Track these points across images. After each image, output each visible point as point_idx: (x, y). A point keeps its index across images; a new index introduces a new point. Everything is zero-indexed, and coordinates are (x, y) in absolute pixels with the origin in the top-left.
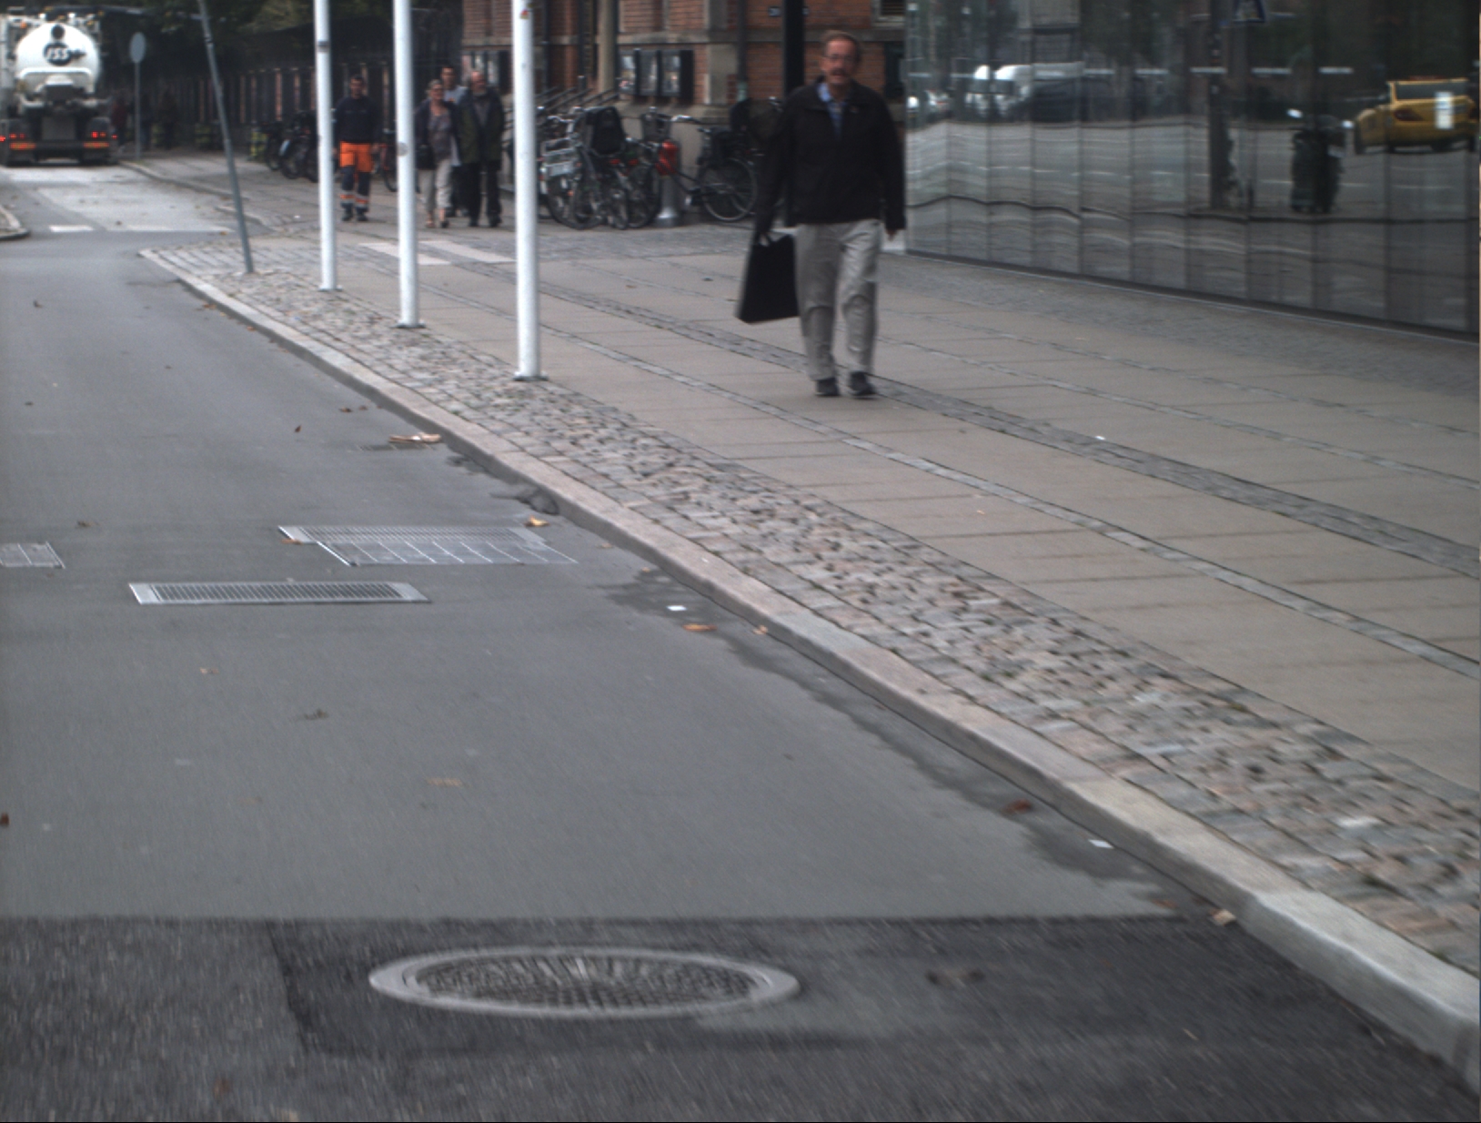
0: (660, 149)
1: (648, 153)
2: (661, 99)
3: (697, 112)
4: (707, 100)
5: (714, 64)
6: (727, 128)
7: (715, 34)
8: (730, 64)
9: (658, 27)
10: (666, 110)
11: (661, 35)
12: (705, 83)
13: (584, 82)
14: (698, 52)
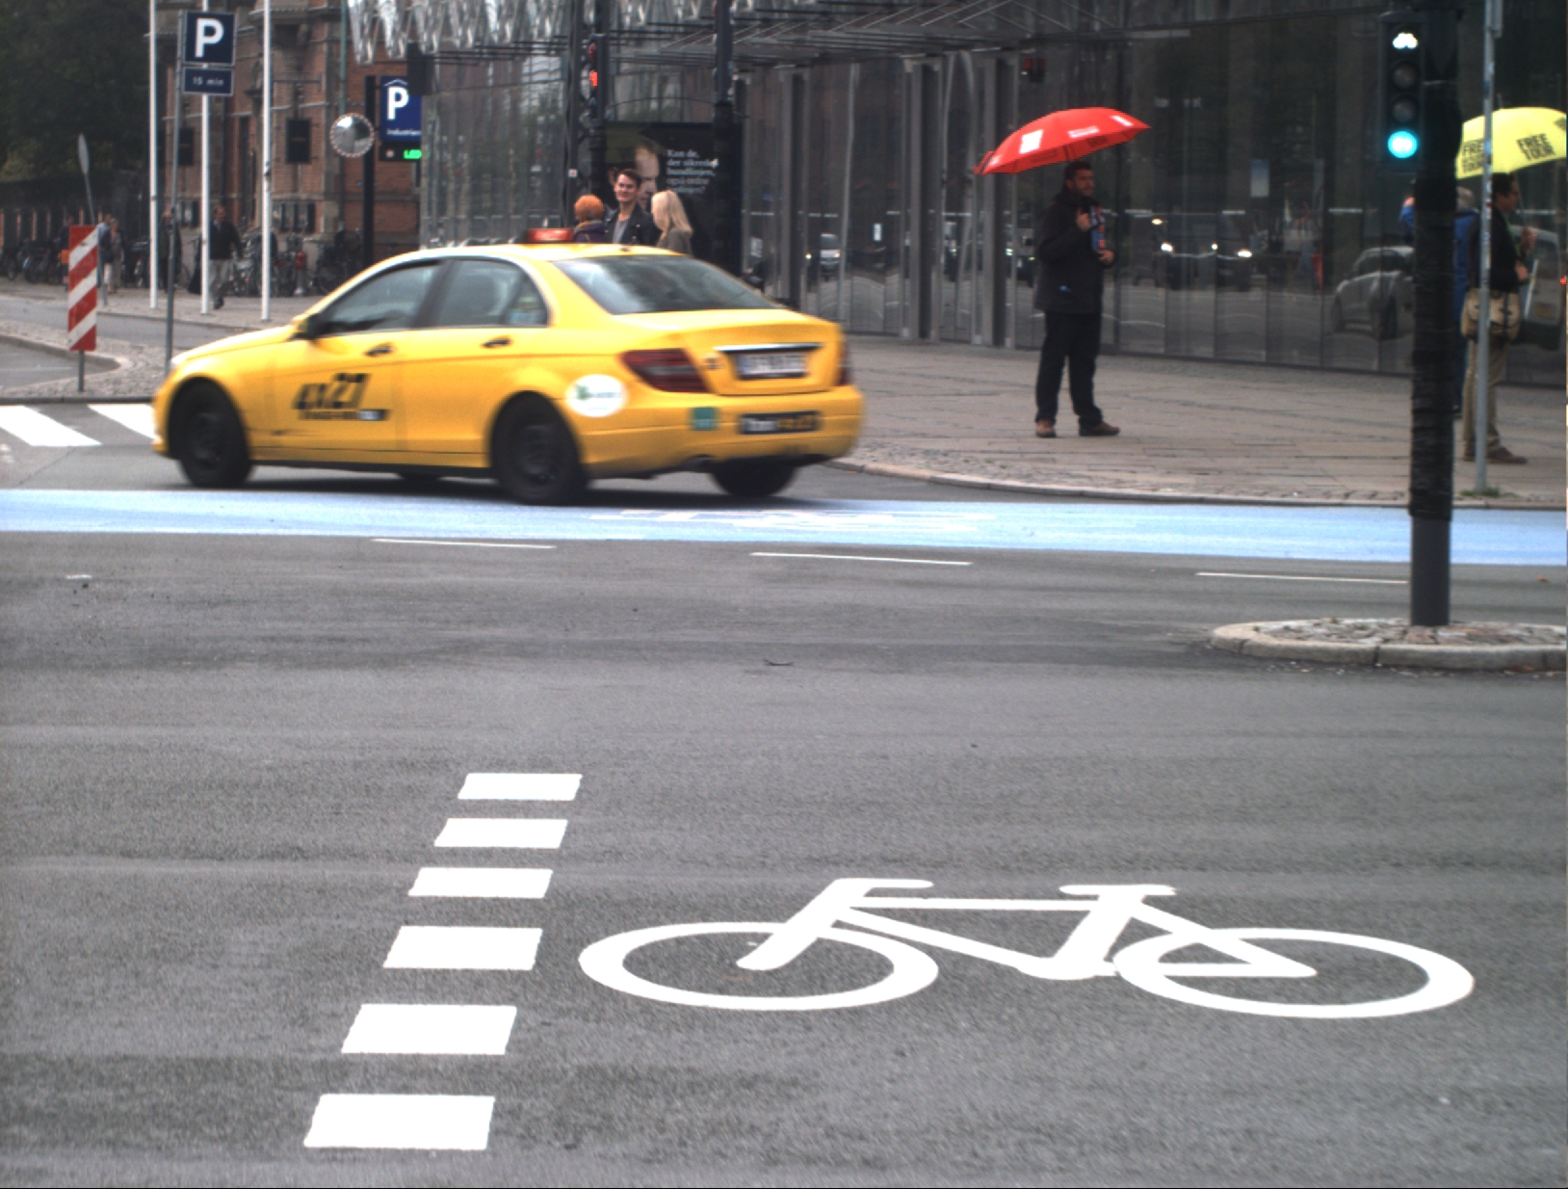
0: (296, 257)
1: (289, 258)
2: (297, 230)
3: (317, 237)
4: (322, 230)
5: (326, 212)
6: (333, 245)
7: (327, 195)
8: (335, 211)
9: (295, 190)
10: (300, 235)
11: (296, 195)
12: (321, 222)
13: (246, 221)
14: (317, 204)
